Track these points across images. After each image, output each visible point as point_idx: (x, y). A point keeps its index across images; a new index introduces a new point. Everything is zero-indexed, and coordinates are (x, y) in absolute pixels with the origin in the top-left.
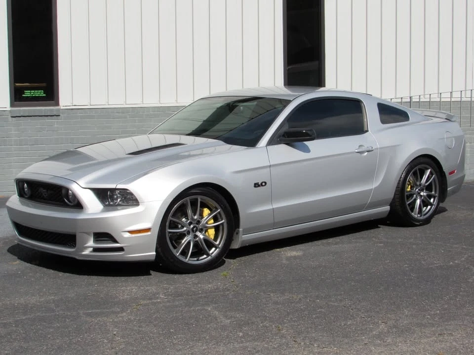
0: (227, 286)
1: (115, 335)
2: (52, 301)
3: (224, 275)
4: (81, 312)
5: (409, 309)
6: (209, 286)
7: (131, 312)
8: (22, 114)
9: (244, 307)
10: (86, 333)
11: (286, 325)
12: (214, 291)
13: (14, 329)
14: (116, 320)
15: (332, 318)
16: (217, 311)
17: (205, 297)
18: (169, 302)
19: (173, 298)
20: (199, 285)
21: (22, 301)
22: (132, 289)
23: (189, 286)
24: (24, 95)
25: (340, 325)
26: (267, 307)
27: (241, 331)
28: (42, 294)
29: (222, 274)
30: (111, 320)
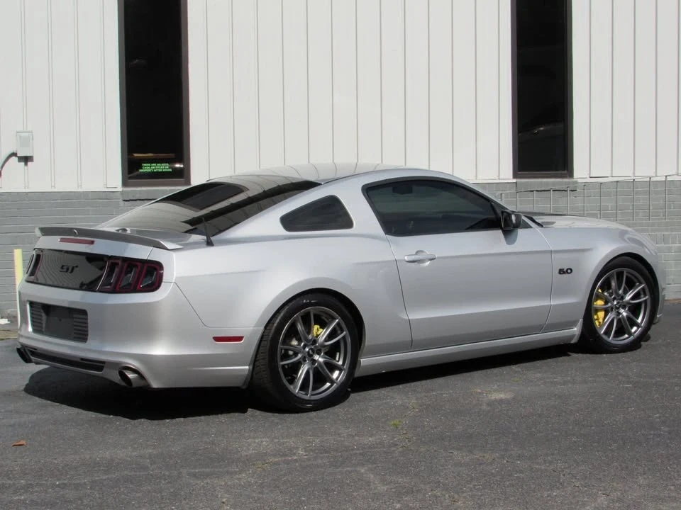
0: (396, 439)
1: (223, 503)
2: (147, 456)
3: (394, 424)
4: (184, 471)
5: (645, 476)
6: (370, 439)
7: (254, 473)
8: (137, 197)
9: (413, 469)
10: (185, 499)
11: (465, 495)
12: (375, 446)
13: (89, 492)
14: (229, 483)
15: (533, 486)
16: (372, 474)
17: (360, 454)
18: (308, 460)
19: (315, 455)
20: (357, 438)
21: (107, 455)
22: (262, 442)
23: (343, 439)
24: (142, 170)
25: (542, 496)
26: (445, 469)
27: (399, 502)
28: (136, 446)
29: (392, 423)
30: (223, 483)
